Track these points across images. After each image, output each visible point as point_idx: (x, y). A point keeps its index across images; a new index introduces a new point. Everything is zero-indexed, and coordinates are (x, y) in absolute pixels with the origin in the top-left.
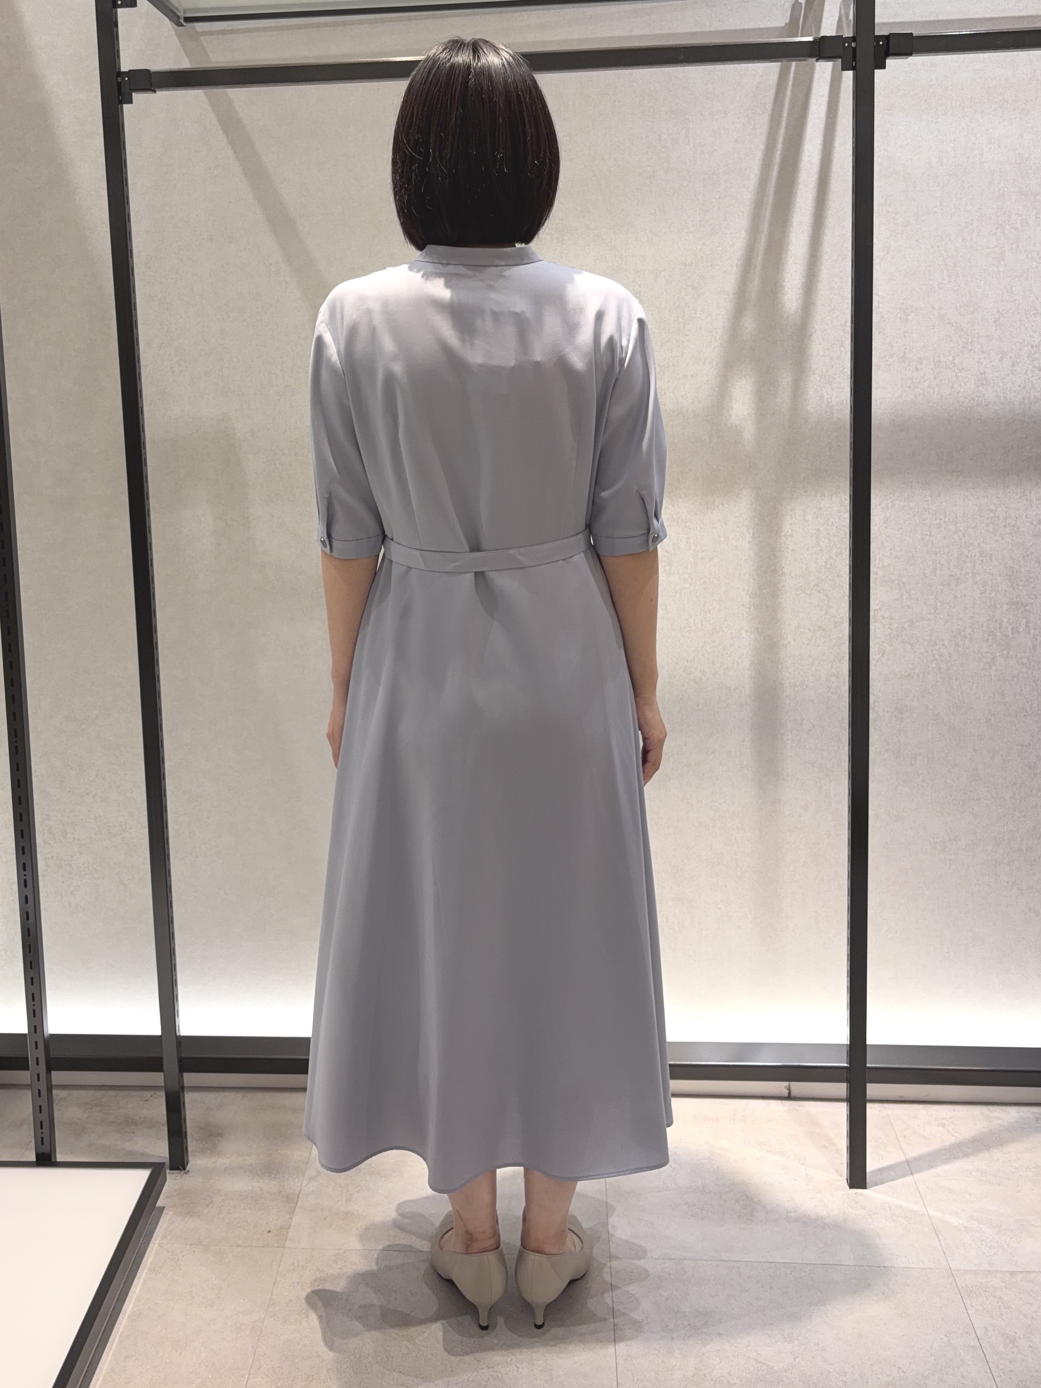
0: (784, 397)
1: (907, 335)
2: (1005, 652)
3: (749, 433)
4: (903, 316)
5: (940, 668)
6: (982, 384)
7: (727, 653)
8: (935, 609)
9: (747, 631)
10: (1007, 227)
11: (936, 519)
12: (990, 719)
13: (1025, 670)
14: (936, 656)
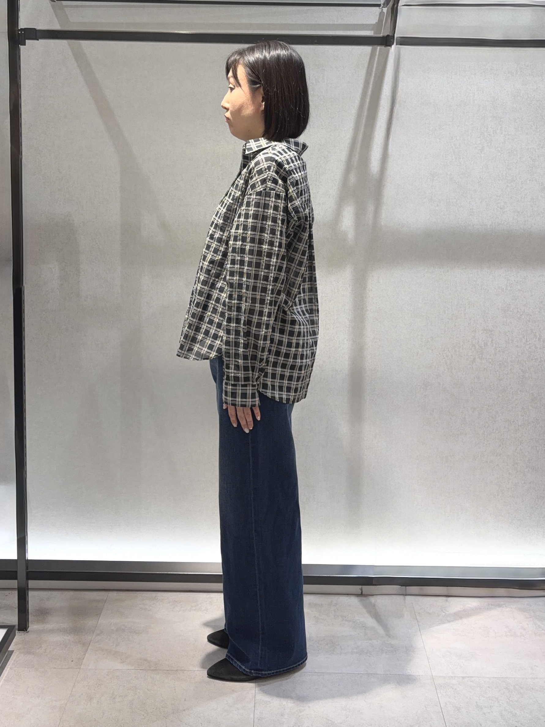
0: (370, 216)
1: (433, 187)
2: (480, 356)
3: (351, 235)
4: (431, 178)
5: (446, 363)
6: (471, 215)
7: (336, 352)
8: (445, 332)
9: (347, 340)
10: (486, 134)
11: (446, 284)
12: (472, 391)
13: (491, 365)
14: (445, 357)
